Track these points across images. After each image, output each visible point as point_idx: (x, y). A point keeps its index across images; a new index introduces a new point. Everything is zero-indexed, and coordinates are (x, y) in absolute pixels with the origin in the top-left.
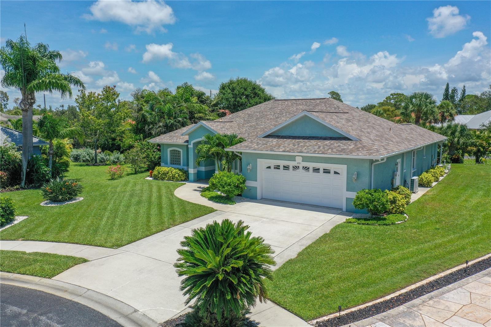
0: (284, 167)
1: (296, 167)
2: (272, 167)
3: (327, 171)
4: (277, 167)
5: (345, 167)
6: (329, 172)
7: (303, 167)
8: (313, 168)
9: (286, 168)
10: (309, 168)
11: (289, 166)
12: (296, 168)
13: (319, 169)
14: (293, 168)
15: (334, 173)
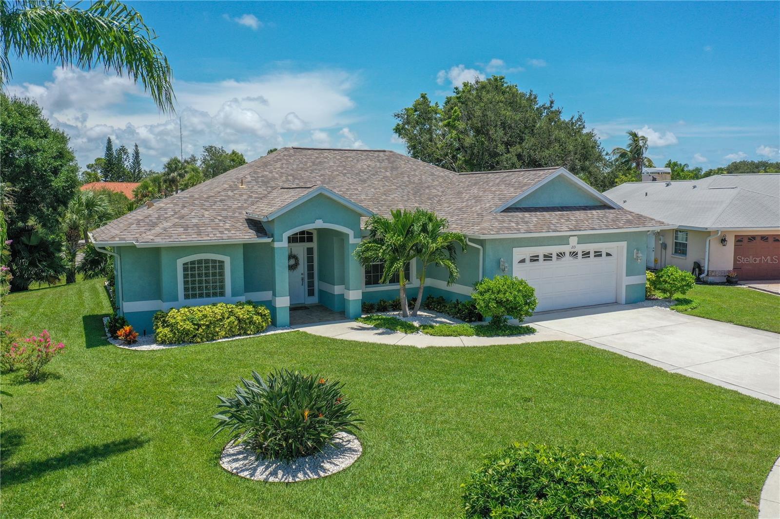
0: (545, 256)
1: (561, 253)
2: (528, 260)
3: (598, 254)
4: (534, 259)
5: (624, 244)
6: (601, 255)
7: (570, 253)
8: (583, 252)
9: (548, 257)
10: (577, 254)
11: (552, 254)
12: (560, 255)
13: (589, 253)
14: (557, 256)
15: (606, 256)
